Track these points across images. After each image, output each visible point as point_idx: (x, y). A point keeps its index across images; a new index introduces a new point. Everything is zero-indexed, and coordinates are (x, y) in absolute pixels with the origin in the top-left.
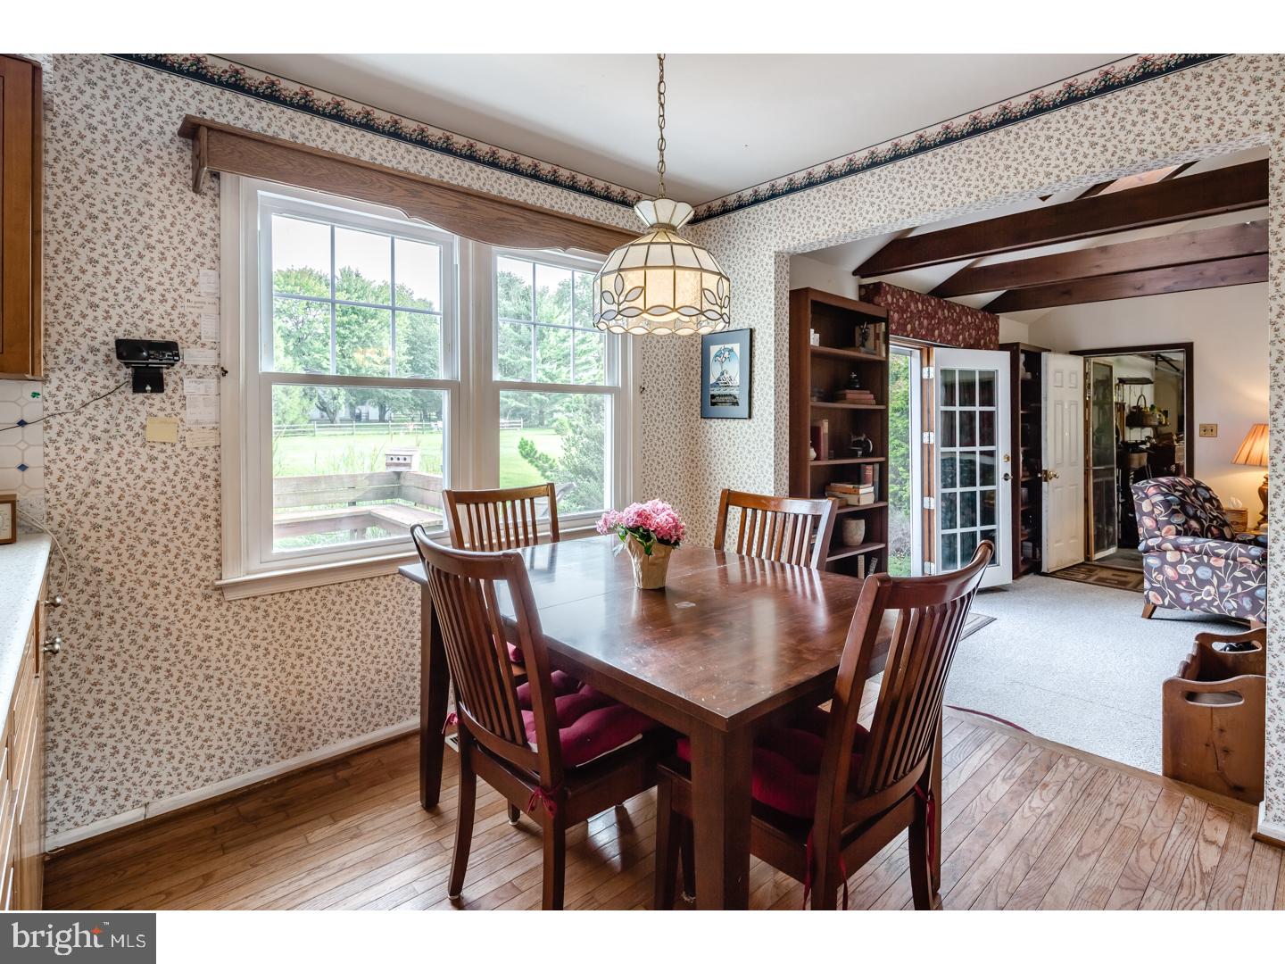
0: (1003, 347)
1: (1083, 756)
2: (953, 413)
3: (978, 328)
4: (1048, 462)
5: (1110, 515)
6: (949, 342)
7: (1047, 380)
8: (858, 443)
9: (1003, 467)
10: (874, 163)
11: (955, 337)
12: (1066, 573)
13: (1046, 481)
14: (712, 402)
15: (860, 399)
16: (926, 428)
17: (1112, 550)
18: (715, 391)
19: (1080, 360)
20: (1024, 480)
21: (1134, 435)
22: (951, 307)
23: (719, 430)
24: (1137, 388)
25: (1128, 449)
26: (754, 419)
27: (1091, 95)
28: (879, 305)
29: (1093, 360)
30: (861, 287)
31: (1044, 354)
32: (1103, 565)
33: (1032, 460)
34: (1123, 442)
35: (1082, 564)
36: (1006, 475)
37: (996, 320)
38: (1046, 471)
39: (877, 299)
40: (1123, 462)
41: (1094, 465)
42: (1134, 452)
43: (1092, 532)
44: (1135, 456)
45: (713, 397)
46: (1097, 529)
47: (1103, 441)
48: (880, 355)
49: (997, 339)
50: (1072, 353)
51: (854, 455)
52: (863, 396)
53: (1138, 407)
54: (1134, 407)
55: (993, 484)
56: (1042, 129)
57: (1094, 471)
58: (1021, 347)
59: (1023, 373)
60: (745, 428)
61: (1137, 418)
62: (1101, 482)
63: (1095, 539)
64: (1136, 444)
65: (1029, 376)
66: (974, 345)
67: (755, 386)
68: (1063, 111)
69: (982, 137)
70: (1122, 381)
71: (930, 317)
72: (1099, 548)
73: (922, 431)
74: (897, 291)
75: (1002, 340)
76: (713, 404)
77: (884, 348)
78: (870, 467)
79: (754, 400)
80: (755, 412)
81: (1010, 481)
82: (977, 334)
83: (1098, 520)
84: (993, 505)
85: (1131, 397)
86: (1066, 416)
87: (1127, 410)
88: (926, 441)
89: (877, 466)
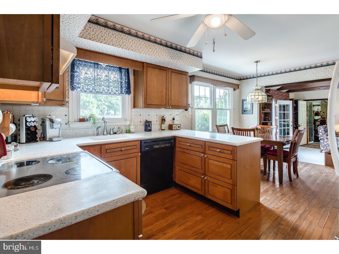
0: (290, 100)
1: (312, 164)
2: (281, 113)
3: (286, 96)
4: (300, 123)
5: (312, 134)
6: (281, 99)
7: (299, 106)
8: (267, 119)
9: (291, 124)
10: (277, 74)
11: (278, 97)
12: (303, 145)
13: (299, 127)
14: (244, 111)
15: (267, 111)
16: (276, 116)
17: (313, 142)
18: (245, 109)
19: (306, 102)
20: (295, 126)
21: (317, 118)
22: (281, 92)
23: (245, 116)
24: (317, 107)
25: (315, 121)
26: (253, 114)
27: (314, 68)
28: (270, 93)
29: (308, 102)
30: (266, 89)
31: (298, 101)
32: (311, 144)
33: (296, 123)
34: (314, 119)
35: (306, 144)
36: (292, 125)
37: (289, 94)
38: (299, 125)
39: (269, 92)
40: (315, 123)
41: (309, 124)
42: (317, 121)
43: (308, 138)
44: (317, 122)
45: (245, 110)
46: (309, 137)
47: (310, 119)
48: (271, 102)
49: (289, 98)
50: (304, 100)
51: (266, 121)
52: (268, 110)
53: (317, 111)
54: (316, 111)
55: (289, 127)
56: (306, 77)
57: (309, 125)
58: (294, 100)
59: (294, 105)
60: (251, 116)
61: (317, 114)
62: (310, 127)
63: (309, 140)
64: (317, 120)
65: (295, 105)
66: (285, 99)
67: (253, 108)
68: (309, 70)
69: (296, 72)
70: (314, 106)
71: (278, 95)
72: (309, 141)
73: (275, 116)
74: (272, 90)
75: (290, 98)
76: (244, 112)
77: (271, 101)
78: (269, 123)
79: (253, 111)
80: (253, 113)
81: (292, 126)
82: (282, 97)
83: (309, 136)
84: (289, 131)
85: (316, 109)
86: (303, 113)
87: (315, 112)
88: (276, 118)
89: (270, 123)
